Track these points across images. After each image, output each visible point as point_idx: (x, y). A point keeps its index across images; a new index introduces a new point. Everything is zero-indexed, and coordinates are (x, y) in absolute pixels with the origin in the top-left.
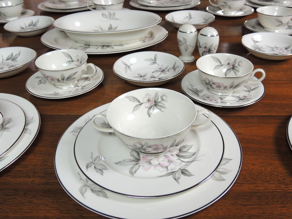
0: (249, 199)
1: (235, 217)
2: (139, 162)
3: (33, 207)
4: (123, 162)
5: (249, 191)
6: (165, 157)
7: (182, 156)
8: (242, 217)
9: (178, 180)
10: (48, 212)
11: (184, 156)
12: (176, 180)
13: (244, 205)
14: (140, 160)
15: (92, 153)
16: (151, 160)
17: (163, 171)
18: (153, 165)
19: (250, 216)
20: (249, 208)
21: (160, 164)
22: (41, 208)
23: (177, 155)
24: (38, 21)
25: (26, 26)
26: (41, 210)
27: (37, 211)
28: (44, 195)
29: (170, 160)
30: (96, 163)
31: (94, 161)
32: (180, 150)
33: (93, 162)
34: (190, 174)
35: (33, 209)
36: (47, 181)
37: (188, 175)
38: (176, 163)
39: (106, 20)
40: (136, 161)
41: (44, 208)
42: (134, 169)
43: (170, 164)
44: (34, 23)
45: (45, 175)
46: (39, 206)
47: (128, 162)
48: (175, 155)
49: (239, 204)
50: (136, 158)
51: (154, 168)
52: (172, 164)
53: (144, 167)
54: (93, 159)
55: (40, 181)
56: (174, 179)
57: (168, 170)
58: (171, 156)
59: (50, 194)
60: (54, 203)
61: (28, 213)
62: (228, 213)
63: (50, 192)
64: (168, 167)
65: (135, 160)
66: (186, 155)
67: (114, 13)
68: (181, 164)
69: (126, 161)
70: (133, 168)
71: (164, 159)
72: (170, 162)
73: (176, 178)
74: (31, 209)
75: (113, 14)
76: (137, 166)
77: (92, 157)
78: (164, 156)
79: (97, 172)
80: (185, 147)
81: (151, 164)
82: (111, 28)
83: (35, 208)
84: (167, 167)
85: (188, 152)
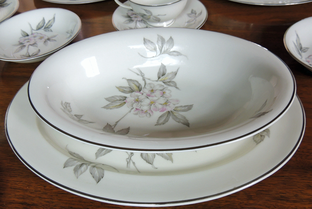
24: (54, 18)
25: (32, 29)
39: (154, 54)
44: (46, 22)
67: (171, 38)
75: (168, 41)
82: (163, 75)
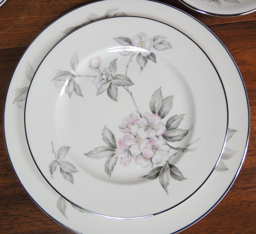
0: (250, 179)
1: (233, 206)
2: (115, 151)
3: (12, 221)
4: (95, 152)
5: (250, 166)
6: (148, 141)
7: (170, 138)
8: (241, 205)
9: (166, 187)
10: (31, 225)
11: (173, 137)
12: (164, 187)
13: (244, 189)
14: (116, 148)
15: (52, 143)
16: (130, 147)
17: (146, 167)
18: (133, 156)
19: (249, 202)
20: (249, 192)
21: (142, 153)
22: (22, 221)
23: (164, 136)
26: (23, 224)
27: (19, 226)
28: (18, 203)
29: (155, 146)
30: (61, 162)
31: (58, 158)
32: (168, 127)
33: (56, 161)
34: (181, 176)
35: (13, 224)
36: (14, 181)
37: (179, 178)
38: (162, 150)
40: (111, 150)
41: (25, 221)
42: (111, 164)
43: (155, 153)
45: (7, 171)
46: (18, 218)
47: (101, 152)
48: (160, 135)
49: (238, 188)
50: (111, 144)
51: (136, 161)
52: (157, 153)
53: (122, 159)
54: (55, 154)
55: (4, 182)
56: (162, 185)
57: (152, 163)
58: (156, 139)
59: (25, 200)
60: (33, 212)
61: (10, 229)
62: (226, 202)
63: (23, 197)
64: (153, 159)
65: (110, 148)
66: (175, 135)
68: (169, 151)
69: (99, 150)
70: (108, 162)
71: (148, 145)
72: (155, 149)
73: (164, 183)
74: (11, 223)
76: (113, 159)
77: (53, 152)
78: (147, 138)
79: (65, 178)
80: (174, 119)
81: (131, 154)
83: (15, 222)
84: (151, 158)
85: (178, 128)
